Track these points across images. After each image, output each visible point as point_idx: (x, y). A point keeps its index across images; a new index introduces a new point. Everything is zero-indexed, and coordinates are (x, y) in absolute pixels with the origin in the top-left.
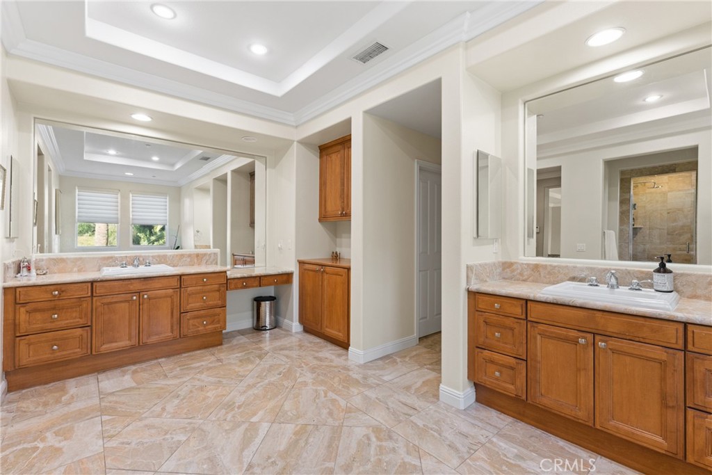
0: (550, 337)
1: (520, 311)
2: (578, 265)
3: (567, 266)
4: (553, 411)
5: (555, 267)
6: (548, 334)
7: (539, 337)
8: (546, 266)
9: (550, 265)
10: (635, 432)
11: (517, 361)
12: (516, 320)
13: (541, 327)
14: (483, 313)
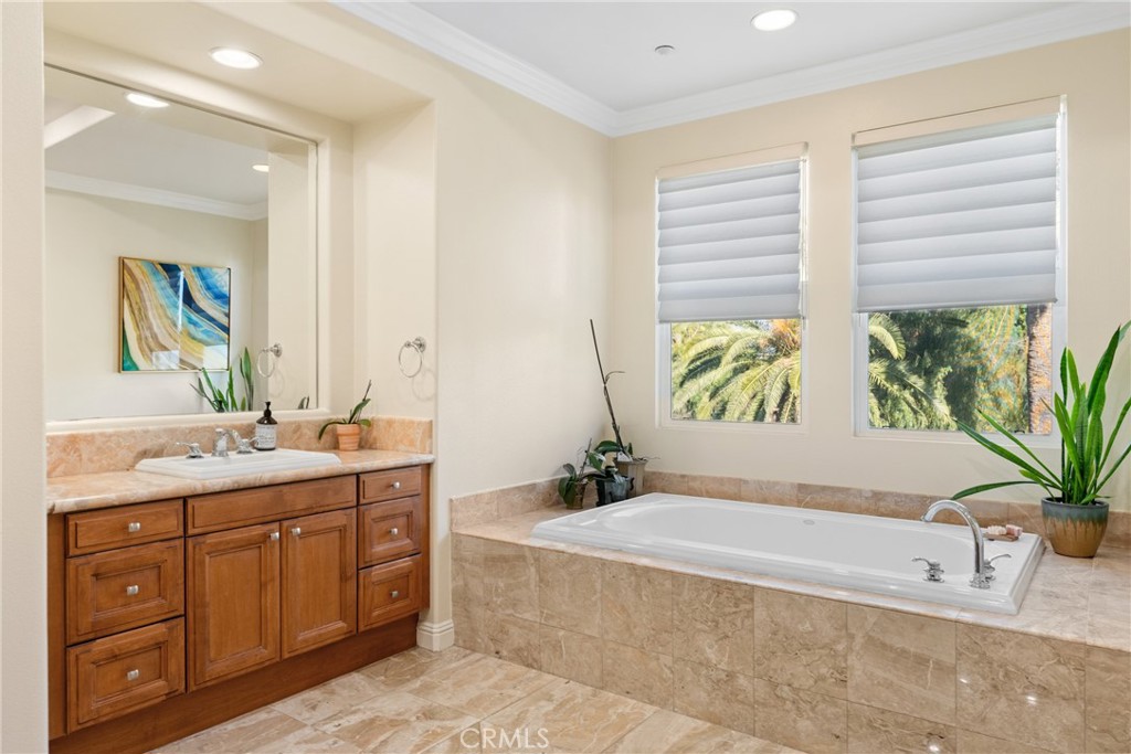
0: (224, 552)
1: (176, 522)
2: (150, 428)
3: (133, 432)
4: (230, 677)
5: (111, 436)
6: (222, 547)
7: (207, 558)
8: (93, 436)
9: (102, 434)
10: (322, 632)
11: (169, 624)
12: (166, 544)
13: (210, 539)
14: (90, 558)
